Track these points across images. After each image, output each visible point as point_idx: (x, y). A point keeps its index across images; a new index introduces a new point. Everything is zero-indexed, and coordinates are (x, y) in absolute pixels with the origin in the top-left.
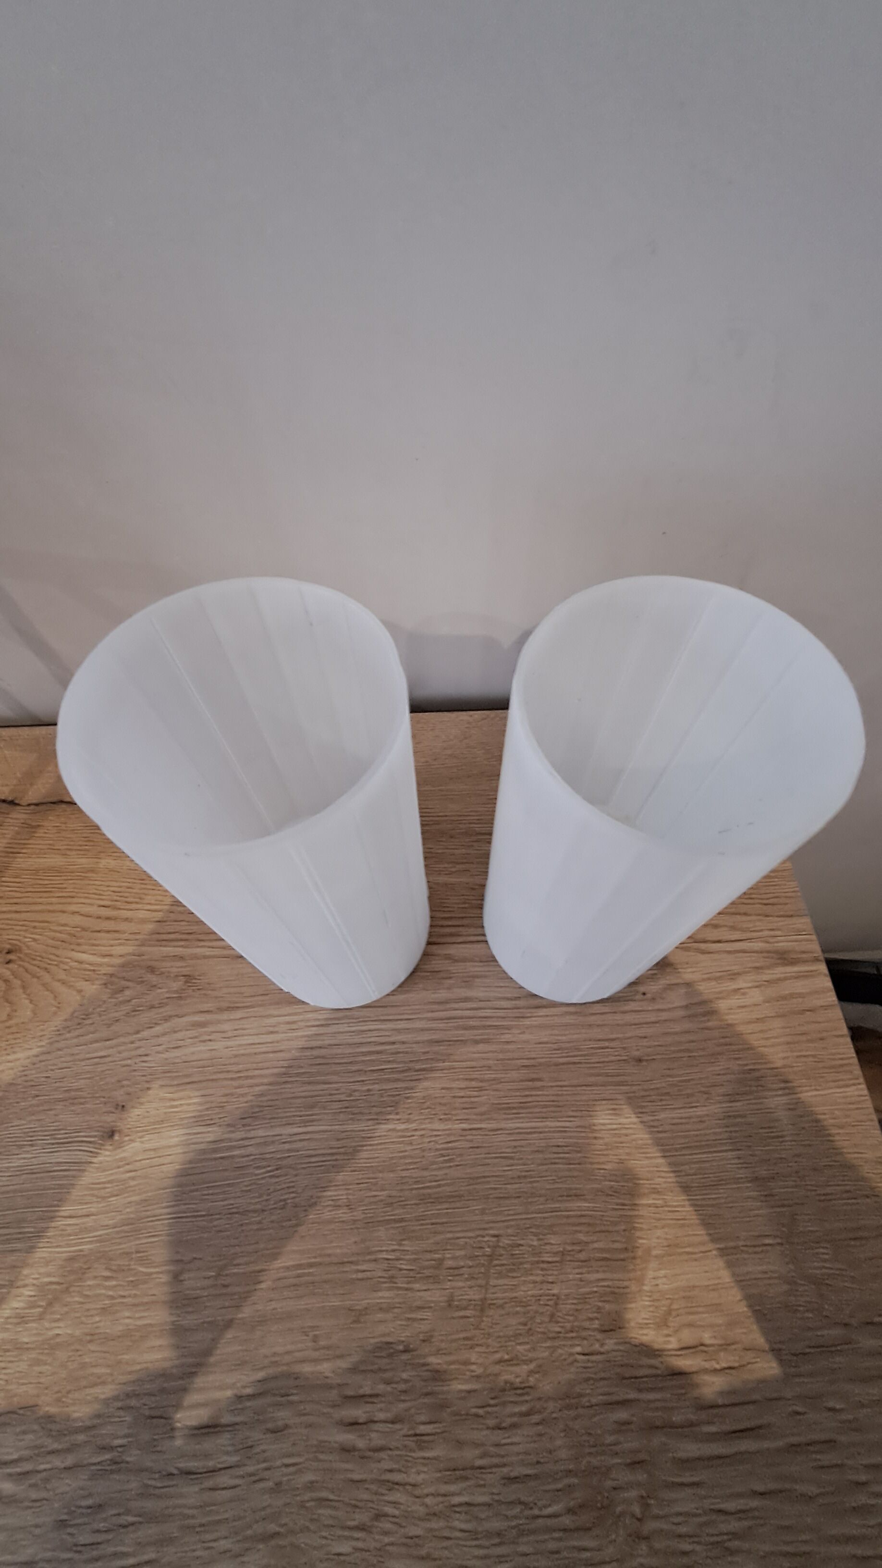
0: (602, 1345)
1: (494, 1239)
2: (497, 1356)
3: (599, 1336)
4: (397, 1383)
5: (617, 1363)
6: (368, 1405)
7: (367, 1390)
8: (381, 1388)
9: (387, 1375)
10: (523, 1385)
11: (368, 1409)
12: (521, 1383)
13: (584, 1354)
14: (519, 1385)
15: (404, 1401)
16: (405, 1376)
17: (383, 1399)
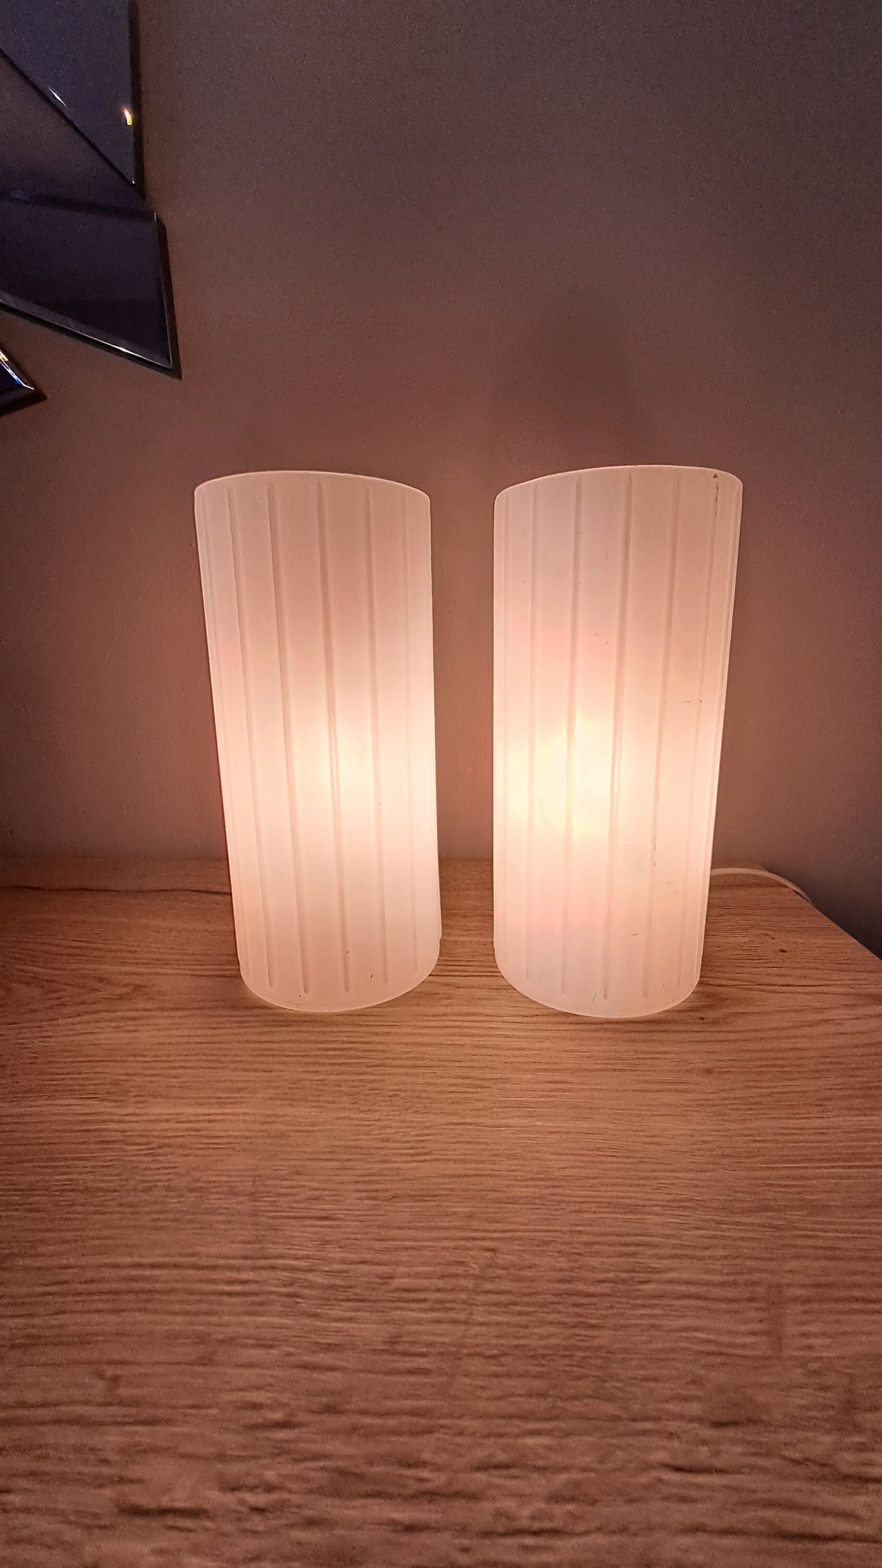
0: (716, 1453)
1: (488, 1254)
2: (480, 1454)
3: (707, 1433)
4: (252, 1489)
5: (758, 1495)
6: (173, 1534)
7: (181, 1499)
8: (214, 1496)
9: (235, 1469)
10: (537, 1526)
11: (164, 1544)
12: (533, 1518)
13: (678, 1469)
14: (524, 1523)
15: (255, 1533)
16: (270, 1475)
17: (208, 1524)
